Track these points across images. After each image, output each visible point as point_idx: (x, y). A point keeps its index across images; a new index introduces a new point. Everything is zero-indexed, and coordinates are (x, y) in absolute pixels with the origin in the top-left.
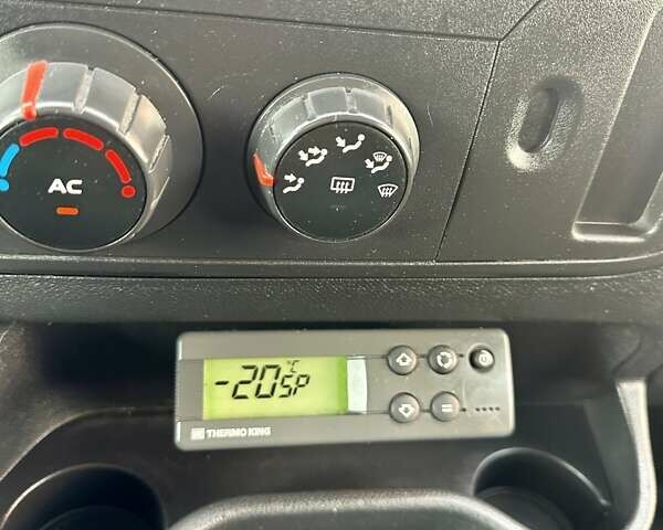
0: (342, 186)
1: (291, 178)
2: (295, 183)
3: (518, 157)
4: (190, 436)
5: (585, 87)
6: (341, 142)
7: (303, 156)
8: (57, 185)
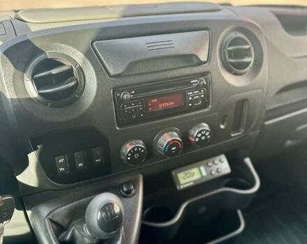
0: (203, 138)
2: (197, 139)
3: (222, 127)
4: (180, 188)
6: (202, 132)
7: (198, 136)
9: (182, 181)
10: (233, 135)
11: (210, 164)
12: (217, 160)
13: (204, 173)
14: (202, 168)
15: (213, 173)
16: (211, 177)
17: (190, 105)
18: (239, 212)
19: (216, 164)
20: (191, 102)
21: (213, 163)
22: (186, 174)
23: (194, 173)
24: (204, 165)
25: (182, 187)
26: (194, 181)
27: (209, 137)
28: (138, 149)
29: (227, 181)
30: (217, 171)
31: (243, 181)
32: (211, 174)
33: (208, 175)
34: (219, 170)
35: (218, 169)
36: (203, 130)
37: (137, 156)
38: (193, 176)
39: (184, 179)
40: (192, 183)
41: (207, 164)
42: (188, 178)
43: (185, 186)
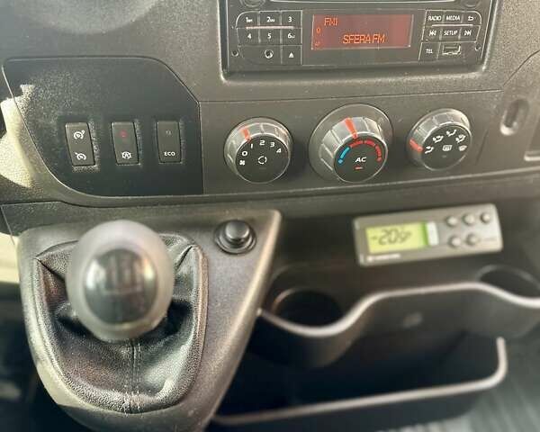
0: (447, 148)
1: (428, 148)
2: (430, 149)
3: (505, 131)
4: (367, 260)
5: (530, 101)
6: (448, 133)
7: (434, 139)
8: (358, 159)
9: (374, 247)
10: (527, 159)
11: (453, 221)
12: (472, 214)
13: (434, 239)
14: (431, 227)
15: (456, 242)
16: (448, 252)
17: (429, 51)
18: (501, 344)
19: (468, 224)
20: (432, 43)
21: (463, 219)
22: (389, 233)
23: (409, 234)
24: (436, 221)
25: (370, 259)
26: (402, 253)
27: (462, 148)
28: (268, 144)
29: (488, 269)
30: (468, 242)
31: (527, 277)
32: (450, 244)
33: (441, 244)
34: (473, 240)
35: (470, 236)
36: (451, 128)
37: (262, 160)
38: (403, 240)
39: (381, 243)
40: (396, 256)
41: (446, 220)
42: (390, 242)
43: (380, 258)
